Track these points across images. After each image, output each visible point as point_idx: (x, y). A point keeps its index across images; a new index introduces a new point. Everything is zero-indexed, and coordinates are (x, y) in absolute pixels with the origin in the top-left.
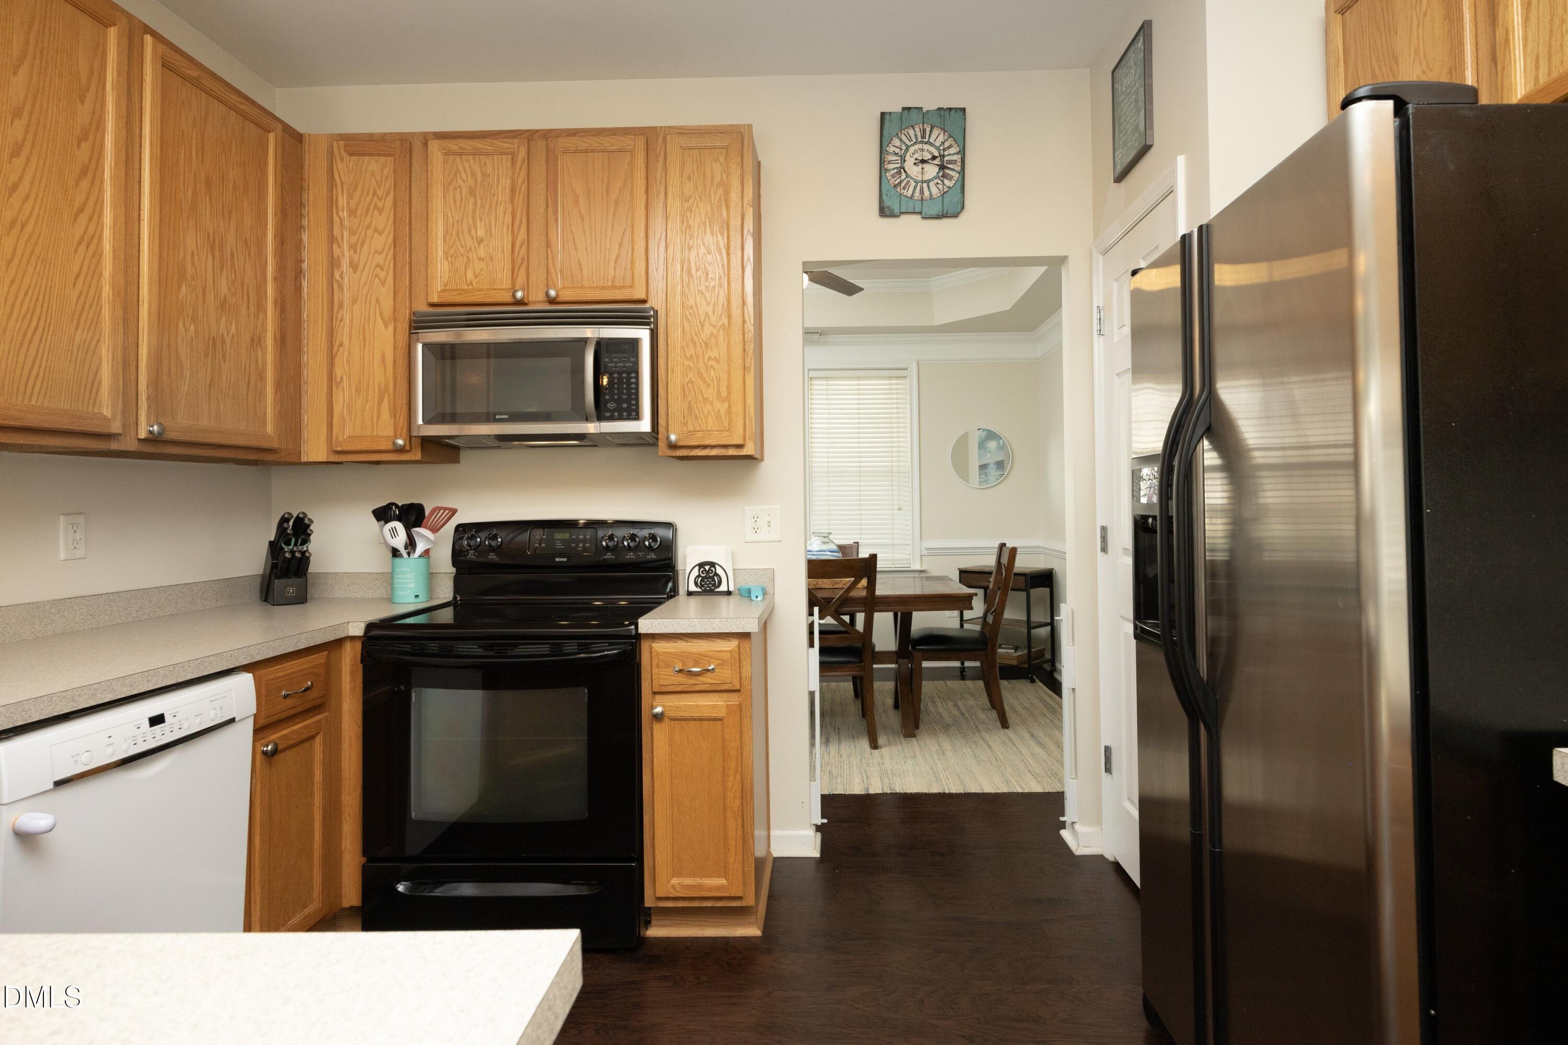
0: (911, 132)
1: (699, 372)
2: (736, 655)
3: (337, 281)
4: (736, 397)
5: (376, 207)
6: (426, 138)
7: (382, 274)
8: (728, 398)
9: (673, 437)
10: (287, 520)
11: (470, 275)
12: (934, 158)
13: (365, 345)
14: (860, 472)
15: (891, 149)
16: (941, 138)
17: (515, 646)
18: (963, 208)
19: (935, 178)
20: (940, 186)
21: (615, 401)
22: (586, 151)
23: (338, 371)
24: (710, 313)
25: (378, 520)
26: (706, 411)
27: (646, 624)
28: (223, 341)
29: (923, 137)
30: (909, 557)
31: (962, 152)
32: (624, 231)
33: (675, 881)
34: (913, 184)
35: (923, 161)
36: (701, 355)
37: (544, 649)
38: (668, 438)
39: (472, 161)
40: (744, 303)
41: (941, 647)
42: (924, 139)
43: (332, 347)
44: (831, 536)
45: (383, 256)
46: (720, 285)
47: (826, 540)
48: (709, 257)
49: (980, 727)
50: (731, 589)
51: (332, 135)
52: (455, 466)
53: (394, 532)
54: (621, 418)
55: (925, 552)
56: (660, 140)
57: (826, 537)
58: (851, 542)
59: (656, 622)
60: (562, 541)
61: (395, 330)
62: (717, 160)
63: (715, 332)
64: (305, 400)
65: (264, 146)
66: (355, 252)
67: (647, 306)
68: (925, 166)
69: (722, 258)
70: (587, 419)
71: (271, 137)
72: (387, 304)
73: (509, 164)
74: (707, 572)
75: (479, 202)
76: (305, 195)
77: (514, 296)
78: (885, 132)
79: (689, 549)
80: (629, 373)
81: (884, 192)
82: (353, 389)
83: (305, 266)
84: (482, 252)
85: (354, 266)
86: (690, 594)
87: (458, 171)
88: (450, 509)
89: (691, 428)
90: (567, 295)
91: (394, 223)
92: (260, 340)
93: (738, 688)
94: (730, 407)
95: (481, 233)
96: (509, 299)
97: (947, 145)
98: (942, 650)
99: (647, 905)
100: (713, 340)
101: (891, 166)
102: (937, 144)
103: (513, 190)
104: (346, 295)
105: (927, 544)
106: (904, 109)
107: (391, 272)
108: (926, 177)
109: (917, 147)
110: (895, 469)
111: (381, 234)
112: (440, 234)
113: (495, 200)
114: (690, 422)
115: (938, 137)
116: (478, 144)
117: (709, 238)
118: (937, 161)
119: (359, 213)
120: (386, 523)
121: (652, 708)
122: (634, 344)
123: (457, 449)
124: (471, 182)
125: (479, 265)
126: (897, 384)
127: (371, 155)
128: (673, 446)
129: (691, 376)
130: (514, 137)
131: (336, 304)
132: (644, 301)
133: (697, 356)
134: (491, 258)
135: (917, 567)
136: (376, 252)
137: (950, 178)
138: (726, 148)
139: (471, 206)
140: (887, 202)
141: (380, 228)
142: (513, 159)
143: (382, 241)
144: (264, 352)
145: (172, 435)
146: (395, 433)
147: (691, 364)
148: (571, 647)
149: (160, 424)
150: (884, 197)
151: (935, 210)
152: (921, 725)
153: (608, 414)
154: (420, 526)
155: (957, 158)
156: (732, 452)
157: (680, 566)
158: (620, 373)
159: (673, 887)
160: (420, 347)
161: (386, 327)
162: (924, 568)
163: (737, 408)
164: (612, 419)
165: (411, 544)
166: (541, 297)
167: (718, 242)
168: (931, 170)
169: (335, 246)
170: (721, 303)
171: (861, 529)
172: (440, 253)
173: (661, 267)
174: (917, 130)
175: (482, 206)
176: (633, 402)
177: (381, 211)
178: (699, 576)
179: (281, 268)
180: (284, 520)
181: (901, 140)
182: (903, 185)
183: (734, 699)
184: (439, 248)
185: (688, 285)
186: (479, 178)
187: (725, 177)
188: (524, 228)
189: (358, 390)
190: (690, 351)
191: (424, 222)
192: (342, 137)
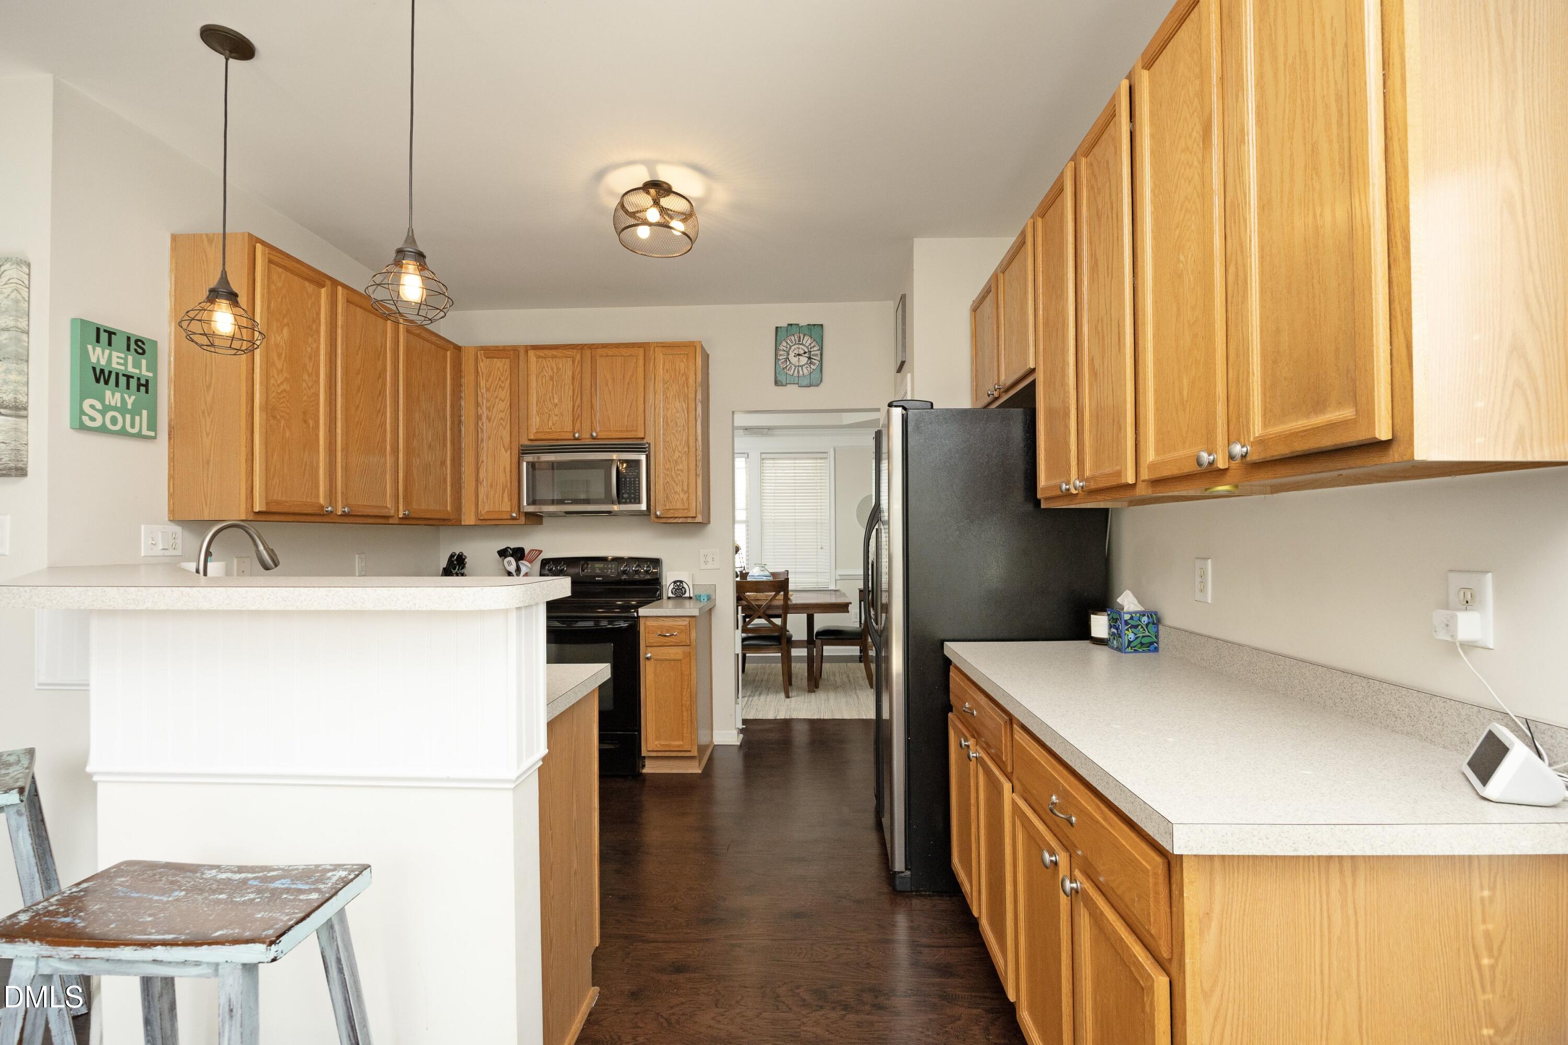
0: (793, 338)
1: (672, 477)
2: (688, 628)
3: (480, 427)
4: (692, 490)
5: (500, 386)
6: (528, 348)
7: (504, 423)
8: (688, 492)
9: (658, 513)
10: (454, 556)
11: (550, 424)
12: (805, 353)
13: (495, 462)
14: (795, 523)
15: (781, 348)
16: (809, 341)
17: (577, 622)
18: (821, 382)
19: (806, 364)
20: (809, 369)
21: (627, 493)
22: (612, 356)
23: (481, 475)
24: (678, 445)
25: (500, 556)
26: (676, 498)
27: (642, 611)
28: (430, 464)
29: (799, 341)
30: (828, 581)
31: (821, 349)
32: (632, 402)
33: (657, 743)
34: (793, 368)
35: (799, 355)
36: (673, 468)
37: (590, 624)
38: (655, 513)
39: (551, 361)
40: (696, 440)
41: (833, 637)
42: (800, 342)
43: (478, 463)
44: (766, 567)
45: (504, 413)
46: (684, 430)
47: (763, 569)
48: (678, 414)
49: (857, 687)
50: (692, 595)
51: (477, 347)
52: (541, 526)
53: (509, 563)
54: (631, 503)
55: (838, 578)
56: (652, 349)
57: (763, 567)
58: (783, 570)
59: (647, 610)
60: (600, 569)
61: (511, 454)
62: (682, 361)
63: (681, 455)
64: (463, 491)
65: (445, 357)
66: (489, 411)
67: (645, 441)
68: (800, 357)
69: (685, 415)
70: (613, 503)
71: (449, 353)
72: (507, 439)
73: (571, 363)
74: (678, 586)
75: (555, 383)
76: (463, 380)
77: (574, 436)
78: (778, 338)
79: (668, 573)
80: (635, 478)
81: (777, 372)
82: (489, 486)
83: (463, 418)
84: (556, 411)
85: (489, 419)
86: (669, 598)
87: (544, 367)
88: (539, 551)
89: (668, 508)
90: (602, 435)
91: (510, 395)
92: (444, 462)
93: (689, 644)
94: (688, 496)
95: (556, 401)
96: (571, 437)
97: (812, 345)
98: (834, 639)
99: (643, 755)
100: (680, 459)
101: (781, 358)
102: (807, 345)
103: (573, 378)
104: (485, 435)
105: (841, 572)
106: (789, 325)
107: (509, 422)
108: (801, 364)
109: (795, 346)
110: (819, 521)
111: (503, 401)
112: (535, 402)
113: (564, 382)
114: (667, 504)
115: (807, 341)
116: (554, 352)
117: (678, 404)
118: (806, 355)
119: (491, 390)
120: (505, 558)
121: (646, 654)
122: (638, 462)
123: (542, 517)
124: (551, 373)
125: (556, 418)
126: (821, 463)
127: (497, 358)
128: (657, 517)
129: (668, 479)
130: (573, 349)
131: (480, 439)
132: (643, 438)
133: (671, 468)
134: (562, 415)
135: (833, 587)
136: (501, 411)
137: (814, 364)
138: (687, 354)
139: (551, 386)
140: (779, 378)
141: (503, 398)
142: (573, 360)
143: (504, 405)
144: (446, 468)
145: (413, 515)
146: (511, 510)
147: (668, 473)
148: (604, 623)
149: (409, 511)
150: (777, 375)
151: (806, 382)
152: (820, 686)
153: (624, 501)
154: (522, 560)
155: (818, 352)
156: (689, 520)
157: (664, 583)
158: (630, 479)
159: (656, 746)
160: (525, 464)
161: (506, 452)
162: (837, 589)
163: (693, 497)
164: (625, 503)
165: (518, 570)
166: (588, 436)
167: (682, 406)
168: (804, 360)
169: (479, 408)
170: (684, 440)
171: (796, 562)
172: (535, 412)
173: (652, 419)
174: (796, 337)
175: (557, 386)
176: (637, 494)
177: (503, 389)
178: (674, 588)
179: (453, 423)
180: (452, 556)
181: (787, 343)
182: (788, 368)
183: (687, 649)
184: (534, 409)
185: (666, 430)
186: (555, 371)
187: (686, 370)
188: (579, 397)
189: (491, 486)
190: (668, 466)
191: (526, 395)
192: (483, 348)
